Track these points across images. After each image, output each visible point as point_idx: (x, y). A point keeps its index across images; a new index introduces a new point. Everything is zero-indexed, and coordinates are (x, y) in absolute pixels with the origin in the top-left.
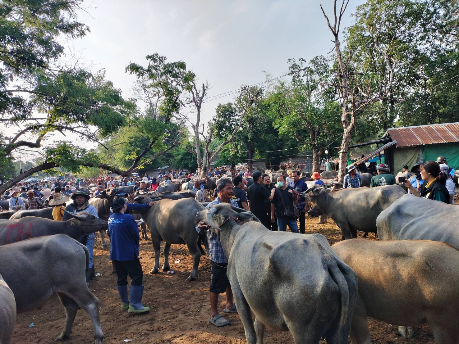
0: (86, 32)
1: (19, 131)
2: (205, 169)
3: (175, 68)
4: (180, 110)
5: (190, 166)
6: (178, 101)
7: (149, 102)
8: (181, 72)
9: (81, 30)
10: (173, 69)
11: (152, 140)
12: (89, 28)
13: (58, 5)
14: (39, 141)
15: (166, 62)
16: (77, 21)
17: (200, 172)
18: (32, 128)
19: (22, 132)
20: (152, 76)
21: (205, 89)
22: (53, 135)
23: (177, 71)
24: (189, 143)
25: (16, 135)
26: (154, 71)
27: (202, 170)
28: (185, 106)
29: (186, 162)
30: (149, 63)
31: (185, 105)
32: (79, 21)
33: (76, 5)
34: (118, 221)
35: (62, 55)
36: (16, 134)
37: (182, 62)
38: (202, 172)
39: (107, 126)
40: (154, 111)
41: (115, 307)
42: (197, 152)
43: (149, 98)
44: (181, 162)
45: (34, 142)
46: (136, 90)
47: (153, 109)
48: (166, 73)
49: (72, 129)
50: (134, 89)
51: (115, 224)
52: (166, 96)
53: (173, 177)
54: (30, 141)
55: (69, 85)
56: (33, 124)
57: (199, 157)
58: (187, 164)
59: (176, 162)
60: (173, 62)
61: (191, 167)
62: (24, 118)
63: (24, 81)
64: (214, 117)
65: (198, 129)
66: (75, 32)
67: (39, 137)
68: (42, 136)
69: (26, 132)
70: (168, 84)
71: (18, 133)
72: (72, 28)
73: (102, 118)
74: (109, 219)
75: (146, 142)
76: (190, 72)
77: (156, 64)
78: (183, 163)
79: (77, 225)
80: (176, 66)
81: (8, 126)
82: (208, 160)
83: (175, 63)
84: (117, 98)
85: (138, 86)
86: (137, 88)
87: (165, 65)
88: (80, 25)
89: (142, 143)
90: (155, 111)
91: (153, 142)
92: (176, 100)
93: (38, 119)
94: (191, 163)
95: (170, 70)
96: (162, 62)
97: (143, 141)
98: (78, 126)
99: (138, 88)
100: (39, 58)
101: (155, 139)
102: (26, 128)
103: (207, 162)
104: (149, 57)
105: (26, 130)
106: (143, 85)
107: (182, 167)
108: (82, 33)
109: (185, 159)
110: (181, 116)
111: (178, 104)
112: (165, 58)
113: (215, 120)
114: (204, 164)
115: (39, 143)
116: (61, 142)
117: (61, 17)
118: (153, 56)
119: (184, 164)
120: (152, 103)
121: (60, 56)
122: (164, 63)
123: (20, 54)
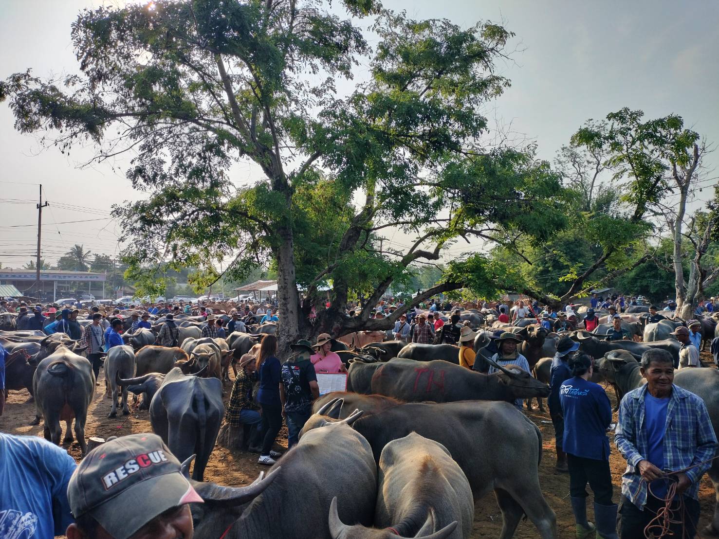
0: (504, 89)
1: (417, 238)
2: (691, 301)
3: (659, 129)
4: (662, 199)
5: (652, 291)
6: (659, 184)
7: (580, 180)
8: (670, 134)
9: (498, 86)
10: (656, 131)
11: (605, 251)
12: (509, 82)
13: (472, 57)
14: (437, 250)
15: (643, 121)
16: (494, 75)
17: (681, 305)
18: (432, 233)
19: (422, 240)
20: (616, 146)
21: (699, 154)
22: (456, 241)
23: (664, 133)
24: (652, 249)
25: (414, 243)
26: (620, 138)
27: (686, 303)
28: (673, 193)
29: (644, 283)
30: (612, 126)
31: (673, 189)
32: (495, 74)
33: (496, 53)
34: (580, 391)
35: (484, 130)
36: (414, 241)
37: (673, 115)
38: (685, 307)
39: (541, 231)
40: (586, 194)
41: (564, 527)
42: (675, 267)
43: (579, 174)
44: (636, 282)
45: (432, 250)
46: (560, 163)
47: (586, 191)
48: (641, 139)
49: (478, 233)
50: (557, 161)
51: (573, 395)
52: (637, 177)
53: (619, 309)
54: (428, 251)
55: (491, 173)
56: (435, 228)
57: (680, 278)
58: (647, 286)
59: (625, 281)
60: (657, 118)
61: (654, 293)
62: (426, 220)
63: (429, 171)
64: (710, 202)
65: (679, 228)
66: (490, 90)
67: (439, 245)
68: (442, 243)
69: (426, 240)
70: (644, 155)
71: (418, 240)
72: (486, 86)
73: (535, 219)
74: (563, 386)
75: (572, 246)
76: (689, 131)
77: (624, 126)
78: (638, 284)
79: (505, 383)
80: (663, 125)
81: (407, 232)
82: (701, 284)
83: (661, 121)
84: (555, 186)
85: (562, 157)
86: (561, 160)
87: (640, 126)
88: (497, 78)
89: (565, 249)
90: (589, 196)
91: (608, 255)
92: (657, 182)
93: (439, 220)
94: (655, 286)
95: (649, 132)
96: (635, 120)
97: (567, 244)
98: (487, 228)
99: (563, 159)
100: (454, 139)
101: (611, 249)
102: (425, 234)
103: (696, 288)
104: (611, 116)
105: (426, 237)
106: (572, 154)
107: (637, 291)
108: (499, 91)
109: (644, 277)
110: (662, 210)
111: (660, 189)
112: (641, 114)
113: (711, 208)
114: (690, 290)
115: (438, 253)
116: (472, 254)
117: (472, 73)
118: (620, 112)
119: (641, 286)
120: (585, 182)
121: (482, 133)
122: (638, 121)
123: (433, 136)
